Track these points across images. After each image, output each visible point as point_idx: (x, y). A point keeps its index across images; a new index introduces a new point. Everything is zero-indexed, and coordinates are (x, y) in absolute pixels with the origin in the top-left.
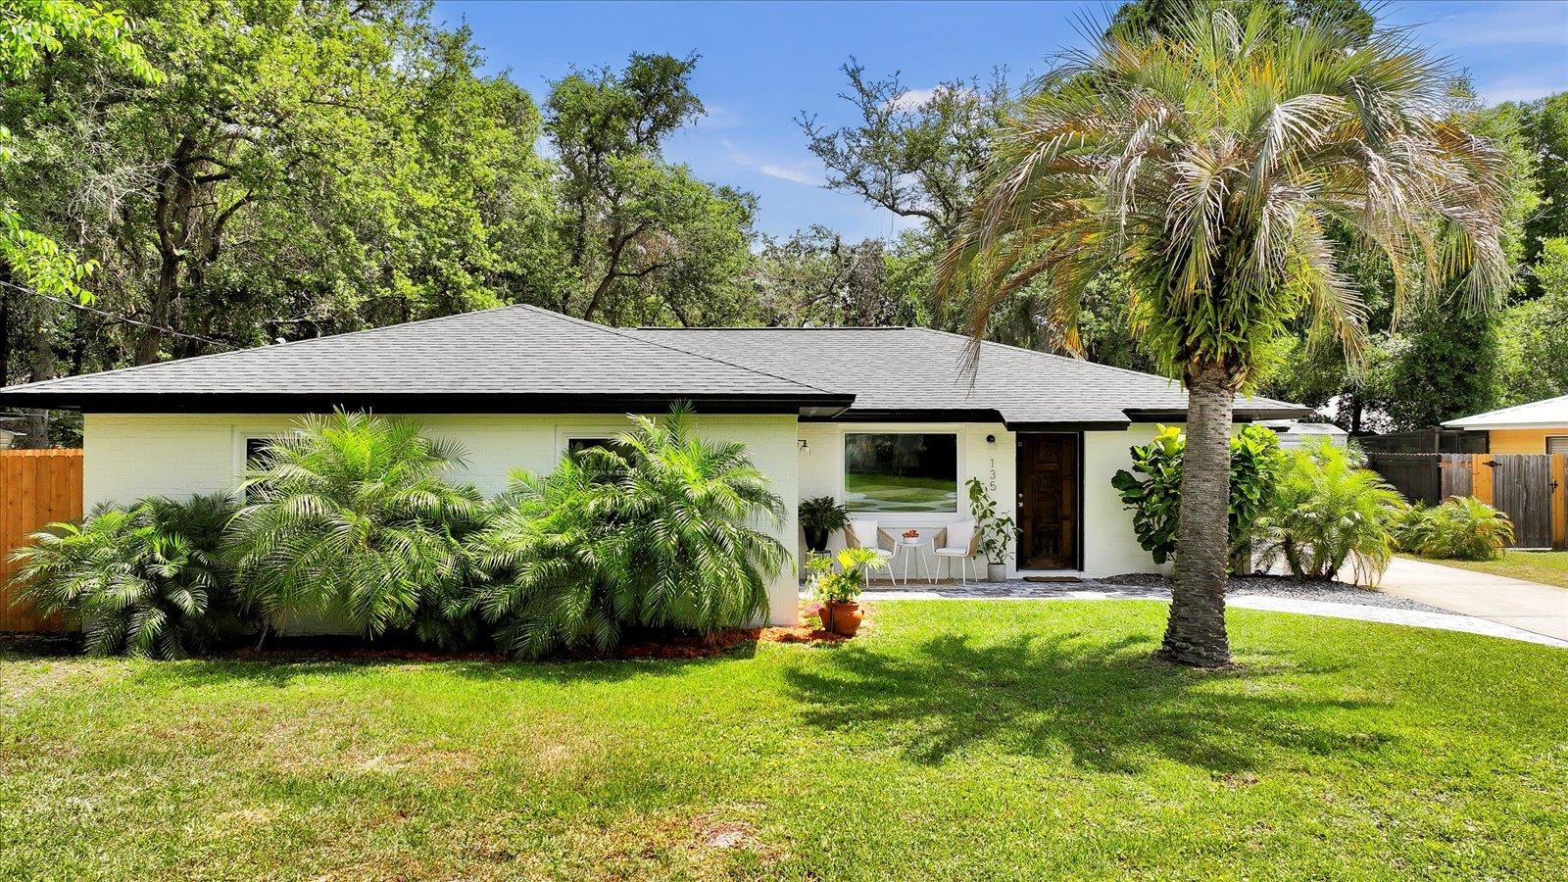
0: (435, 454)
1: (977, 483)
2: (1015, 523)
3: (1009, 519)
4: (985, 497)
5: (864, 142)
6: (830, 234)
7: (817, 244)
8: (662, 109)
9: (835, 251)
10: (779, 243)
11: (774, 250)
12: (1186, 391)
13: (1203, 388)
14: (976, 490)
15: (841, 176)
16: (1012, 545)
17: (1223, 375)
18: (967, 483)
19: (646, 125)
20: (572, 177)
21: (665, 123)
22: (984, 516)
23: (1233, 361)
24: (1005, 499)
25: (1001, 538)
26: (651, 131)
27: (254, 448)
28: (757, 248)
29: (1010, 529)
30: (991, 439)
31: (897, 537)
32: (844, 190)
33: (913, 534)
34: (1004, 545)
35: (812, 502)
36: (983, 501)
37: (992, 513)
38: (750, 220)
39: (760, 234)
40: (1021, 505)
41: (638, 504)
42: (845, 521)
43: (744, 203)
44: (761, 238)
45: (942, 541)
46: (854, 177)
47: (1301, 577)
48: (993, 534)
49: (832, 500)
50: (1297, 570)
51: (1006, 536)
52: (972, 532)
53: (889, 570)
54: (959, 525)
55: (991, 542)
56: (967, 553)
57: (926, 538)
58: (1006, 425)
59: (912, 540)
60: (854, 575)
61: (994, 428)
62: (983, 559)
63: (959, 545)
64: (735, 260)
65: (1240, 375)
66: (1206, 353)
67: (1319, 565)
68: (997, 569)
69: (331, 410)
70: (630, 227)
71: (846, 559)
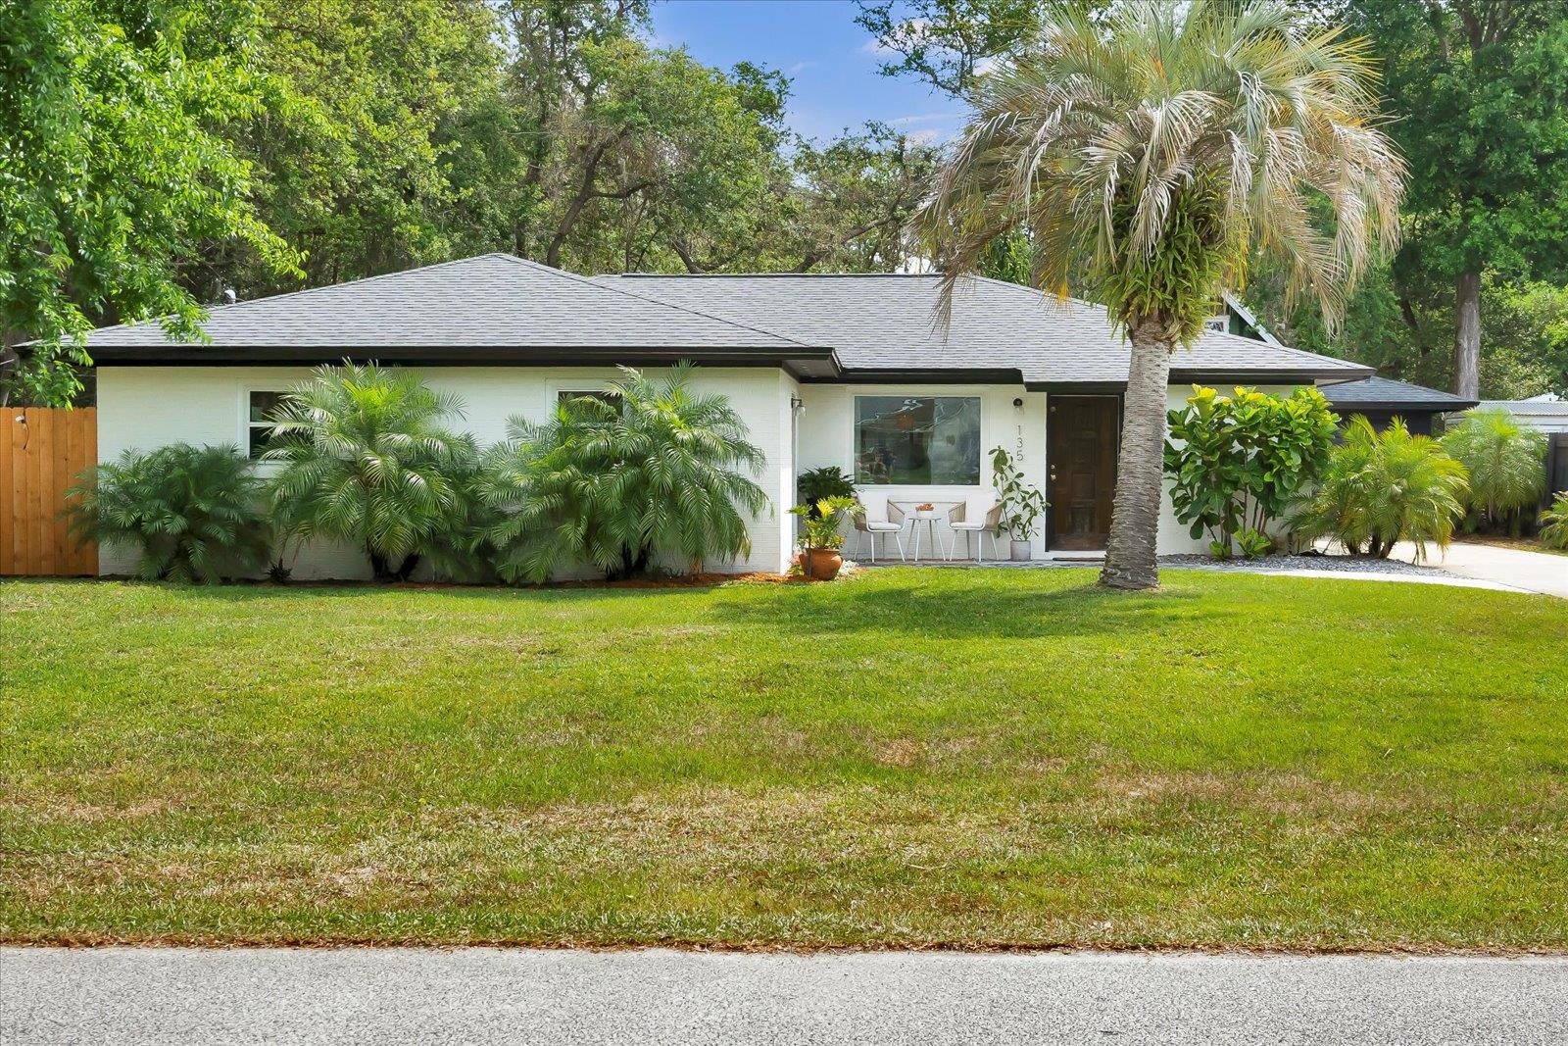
1: (1002, 453)
2: (1044, 496)
3: (1037, 492)
4: (1010, 467)
6: (892, 134)
7: (873, 147)
10: (820, 150)
11: (812, 156)
13: (1141, 341)
14: (1001, 460)
16: (1040, 522)
17: (1158, 328)
18: (991, 452)
22: (1010, 489)
23: (1165, 315)
24: (1034, 473)
25: (1025, 515)
27: (261, 398)
28: (787, 151)
29: (1036, 503)
30: (1018, 403)
31: (910, 511)
33: (928, 507)
34: (1029, 521)
35: (816, 472)
36: (1008, 472)
37: (1018, 485)
38: (780, 111)
39: (793, 132)
40: (1053, 477)
41: (630, 446)
42: (852, 493)
43: (771, 85)
44: (793, 140)
45: (961, 511)
47: (1355, 554)
48: (1019, 509)
49: (836, 471)
50: (1354, 549)
51: (1034, 513)
52: (992, 505)
53: (900, 548)
54: (980, 500)
55: (1016, 519)
56: (987, 529)
57: (941, 512)
58: (1033, 387)
59: (926, 514)
60: (832, 521)
61: (1019, 391)
62: (1006, 538)
63: (977, 518)
64: (757, 177)
65: (1174, 328)
66: (1140, 308)
67: (1375, 546)
68: (1021, 548)
69: (340, 364)
70: (607, 131)
71: (825, 507)
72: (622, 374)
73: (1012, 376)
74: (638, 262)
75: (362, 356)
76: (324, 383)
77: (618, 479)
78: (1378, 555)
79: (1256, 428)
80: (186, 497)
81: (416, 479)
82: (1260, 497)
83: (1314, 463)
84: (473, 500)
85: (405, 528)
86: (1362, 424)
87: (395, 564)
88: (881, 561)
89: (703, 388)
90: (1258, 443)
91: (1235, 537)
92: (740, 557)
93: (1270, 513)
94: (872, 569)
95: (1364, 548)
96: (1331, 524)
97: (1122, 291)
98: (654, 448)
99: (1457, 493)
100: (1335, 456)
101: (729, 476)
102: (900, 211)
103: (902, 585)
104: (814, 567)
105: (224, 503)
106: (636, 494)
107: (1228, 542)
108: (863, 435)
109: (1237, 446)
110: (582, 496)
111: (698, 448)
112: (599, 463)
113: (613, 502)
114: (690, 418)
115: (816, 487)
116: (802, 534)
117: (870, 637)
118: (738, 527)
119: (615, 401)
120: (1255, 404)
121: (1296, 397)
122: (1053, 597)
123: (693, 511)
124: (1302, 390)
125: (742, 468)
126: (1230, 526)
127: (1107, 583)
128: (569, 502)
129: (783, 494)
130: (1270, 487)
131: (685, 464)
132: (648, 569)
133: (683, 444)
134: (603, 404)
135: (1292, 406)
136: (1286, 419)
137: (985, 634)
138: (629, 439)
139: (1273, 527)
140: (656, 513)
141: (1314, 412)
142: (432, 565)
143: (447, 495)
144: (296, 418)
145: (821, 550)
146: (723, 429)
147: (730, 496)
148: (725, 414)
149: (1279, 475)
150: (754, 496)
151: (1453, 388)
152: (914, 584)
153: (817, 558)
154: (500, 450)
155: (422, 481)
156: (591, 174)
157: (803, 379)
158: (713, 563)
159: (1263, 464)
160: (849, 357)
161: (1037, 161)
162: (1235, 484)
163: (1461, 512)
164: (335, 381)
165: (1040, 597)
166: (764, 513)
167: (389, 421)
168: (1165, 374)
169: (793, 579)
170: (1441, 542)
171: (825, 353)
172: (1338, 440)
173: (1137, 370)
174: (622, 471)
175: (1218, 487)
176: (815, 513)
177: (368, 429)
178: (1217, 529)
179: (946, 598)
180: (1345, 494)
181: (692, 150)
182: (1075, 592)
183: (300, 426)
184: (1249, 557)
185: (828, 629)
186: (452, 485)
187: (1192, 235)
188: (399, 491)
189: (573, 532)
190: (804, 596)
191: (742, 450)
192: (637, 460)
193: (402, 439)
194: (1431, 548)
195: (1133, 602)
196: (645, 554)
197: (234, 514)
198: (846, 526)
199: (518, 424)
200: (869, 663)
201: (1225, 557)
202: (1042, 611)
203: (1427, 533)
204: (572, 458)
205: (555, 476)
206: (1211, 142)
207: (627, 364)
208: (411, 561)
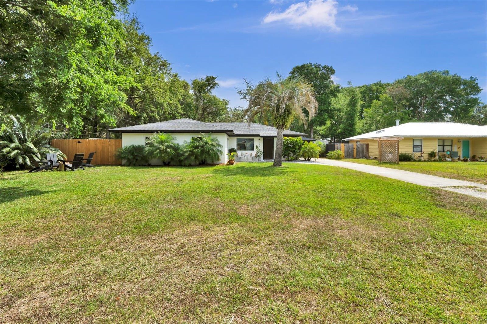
0: (173, 139)
5: (247, 91)
6: (241, 107)
7: (239, 109)
8: (212, 85)
9: (242, 110)
10: (233, 109)
11: (232, 110)
12: (277, 130)
13: (279, 129)
14: (257, 147)
15: (242, 97)
16: (262, 156)
17: (281, 127)
19: (209, 88)
20: (196, 97)
21: (212, 88)
23: (283, 125)
24: (261, 149)
25: (260, 155)
26: (210, 89)
27: (147, 138)
28: (229, 110)
29: (262, 153)
30: (259, 139)
31: (244, 154)
32: (243, 99)
33: (247, 154)
35: (231, 149)
36: (258, 149)
37: (259, 151)
38: (228, 105)
39: (229, 107)
40: (264, 149)
41: (202, 145)
42: (236, 152)
43: (227, 102)
45: (251, 154)
46: (245, 97)
47: (305, 160)
48: (259, 154)
49: (234, 149)
50: (305, 159)
51: (261, 154)
52: (256, 153)
53: (243, 159)
54: (254, 153)
55: (259, 155)
56: (255, 157)
57: (249, 154)
58: (261, 137)
59: (247, 155)
60: (233, 156)
61: (259, 137)
62: (258, 158)
63: (254, 155)
64: (225, 112)
65: (284, 127)
66: (279, 124)
67: (308, 158)
68: (260, 159)
69: (158, 132)
70: (206, 106)
71: (232, 154)
72: (201, 134)
73: (258, 135)
74: (210, 121)
75: (161, 131)
76: (155, 135)
77: (200, 150)
78: (309, 160)
79: (292, 143)
80: (133, 153)
81: (168, 150)
82: (293, 152)
83: (300, 148)
84: (178, 153)
85: (167, 158)
86: (306, 142)
87: (167, 163)
88: (240, 161)
89: (213, 136)
90: (292, 145)
91: (289, 158)
92: (219, 161)
93: (294, 154)
94: (239, 163)
95: (307, 159)
96: (303, 155)
97: (276, 121)
98: (206, 145)
99: (320, 152)
100: (303, 146)
101: (217, 149)
102: (243, 117)
103: (243, 166)
104: (230, 163)
105: (139, 154)
106: (203, 152)
107: (288, 158)
108: (238, 145)
109: (289, 145)
110: (194, 152)
111: (212, 145)
112: (197, 147)
113: (199, 153)
114: (211, 140)
115: (231, 151)
116: (229, 158)
117: (238, 177)
118: (218, 157)
119: (200, 138)
120: (292, 139)
121: (298, 138)
122: (267, 168)
123: (211, 155)
124: (298, 137)
125: (219, 148)
126: (289, 156)
127: (275, 165)
128: (192, 153)
129: (226, 151)
130: (294, 151)
131: (210, 147)
132: (206, 163)
133: (210, 144)
134: (198, 138)
135: (297, 140)
136: (297, 141)
137: (258, 175)
138: (201, 143)
139: (295, 156)
140: (205, 155)
141: (300, 140)
142: (172, 163)
143: (173, 152)
144: (150, 140)
145: (231, 160)
146: (217, 142)
147: (218, 152)
148: (217, 140)
149: (295, 149)
150: (221, 152)
151: (310, 138)
152: (245, 165)
153: (231, 161)
154: (183, 146)
155: (170, 150)
156: (204, 112)
157: (229, 136)
158: (215, 162)
159: (293, 147)
160: (236, 133)
161: (264, 100)
162: (289, 150)
163: (320, 154)
164: (157, 135)
165: (265, 168)
166: (223, 155)
167: (165, 141)
168: (283, 135)
169: (227, 165)
170: (318, 158)
171: (232, 131)
172: (303, 144)
173: (278, 134)
174: (201, 148)
175: (287, 151)
176: (231, 155)
177: (161, 142)
178: (287, 156)
179: (250, 168)
180: (304, 151)
181: (216, 108)
182: (270, 167)
183: (150, 142)
184: (291, 160)
185: (232, 175)
186: (174, 151)
187: (287, 113)
188: (165, 151)
189: (193, 158)
190: (228, 168)
191: (219, 145)
192: (203, 147)
193: (166, 144)
194: (316, 159)
195: (279, 169)
196: (205, 161)
197: (141, 155)
198: (235, 156)
199: (185, 142)
200: (238, 183)
201: (288, 160)
202: (266, 170)
203: (316, 157)
204: (193, 146)
205: (190, 149)
206: (290, 98)
207: (202, 132)
208: (169, 163)
